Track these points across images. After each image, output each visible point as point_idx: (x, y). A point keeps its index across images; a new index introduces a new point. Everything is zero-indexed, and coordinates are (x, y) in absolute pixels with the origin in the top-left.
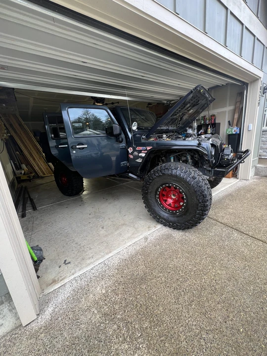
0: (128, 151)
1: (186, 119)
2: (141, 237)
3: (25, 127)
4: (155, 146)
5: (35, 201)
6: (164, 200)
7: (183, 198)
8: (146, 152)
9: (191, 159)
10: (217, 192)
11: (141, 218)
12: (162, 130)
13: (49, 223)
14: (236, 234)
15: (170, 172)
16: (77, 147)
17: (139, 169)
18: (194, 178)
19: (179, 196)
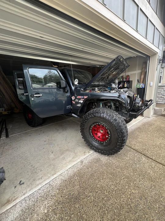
0: (72, 99)
1: (111, 78)
2: (79, 160)
3: (7, 79)
4: (90, 95)
5: (9, 130)
6: (95, 133)
7: (108, 133)
8: (84, 99)
9: (114, 105)
10: (131, 126)
11: (80, 145)
12: (95, 85)
13: (15, 148)
14: (144, 159)
15: (99, 115)
16: (35, 95)
17: (79, 111)
18: (115, 120)
19: (105, 131)
